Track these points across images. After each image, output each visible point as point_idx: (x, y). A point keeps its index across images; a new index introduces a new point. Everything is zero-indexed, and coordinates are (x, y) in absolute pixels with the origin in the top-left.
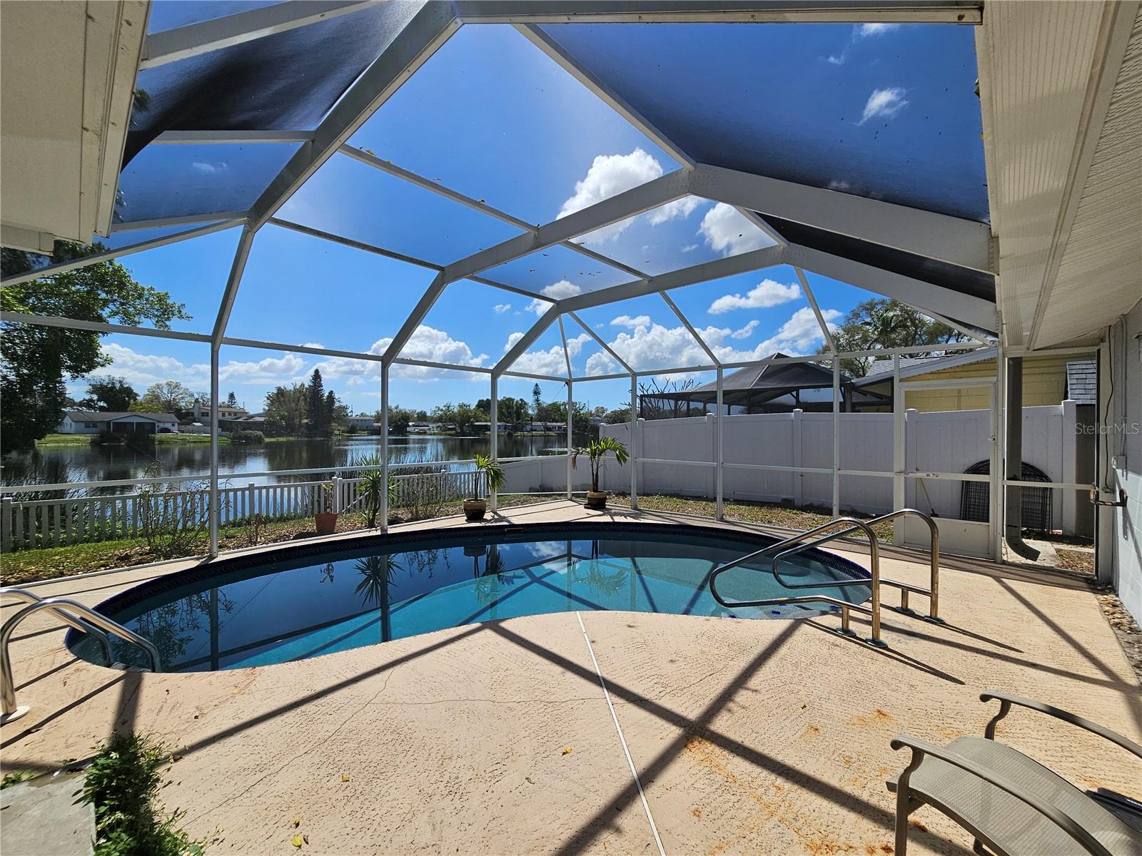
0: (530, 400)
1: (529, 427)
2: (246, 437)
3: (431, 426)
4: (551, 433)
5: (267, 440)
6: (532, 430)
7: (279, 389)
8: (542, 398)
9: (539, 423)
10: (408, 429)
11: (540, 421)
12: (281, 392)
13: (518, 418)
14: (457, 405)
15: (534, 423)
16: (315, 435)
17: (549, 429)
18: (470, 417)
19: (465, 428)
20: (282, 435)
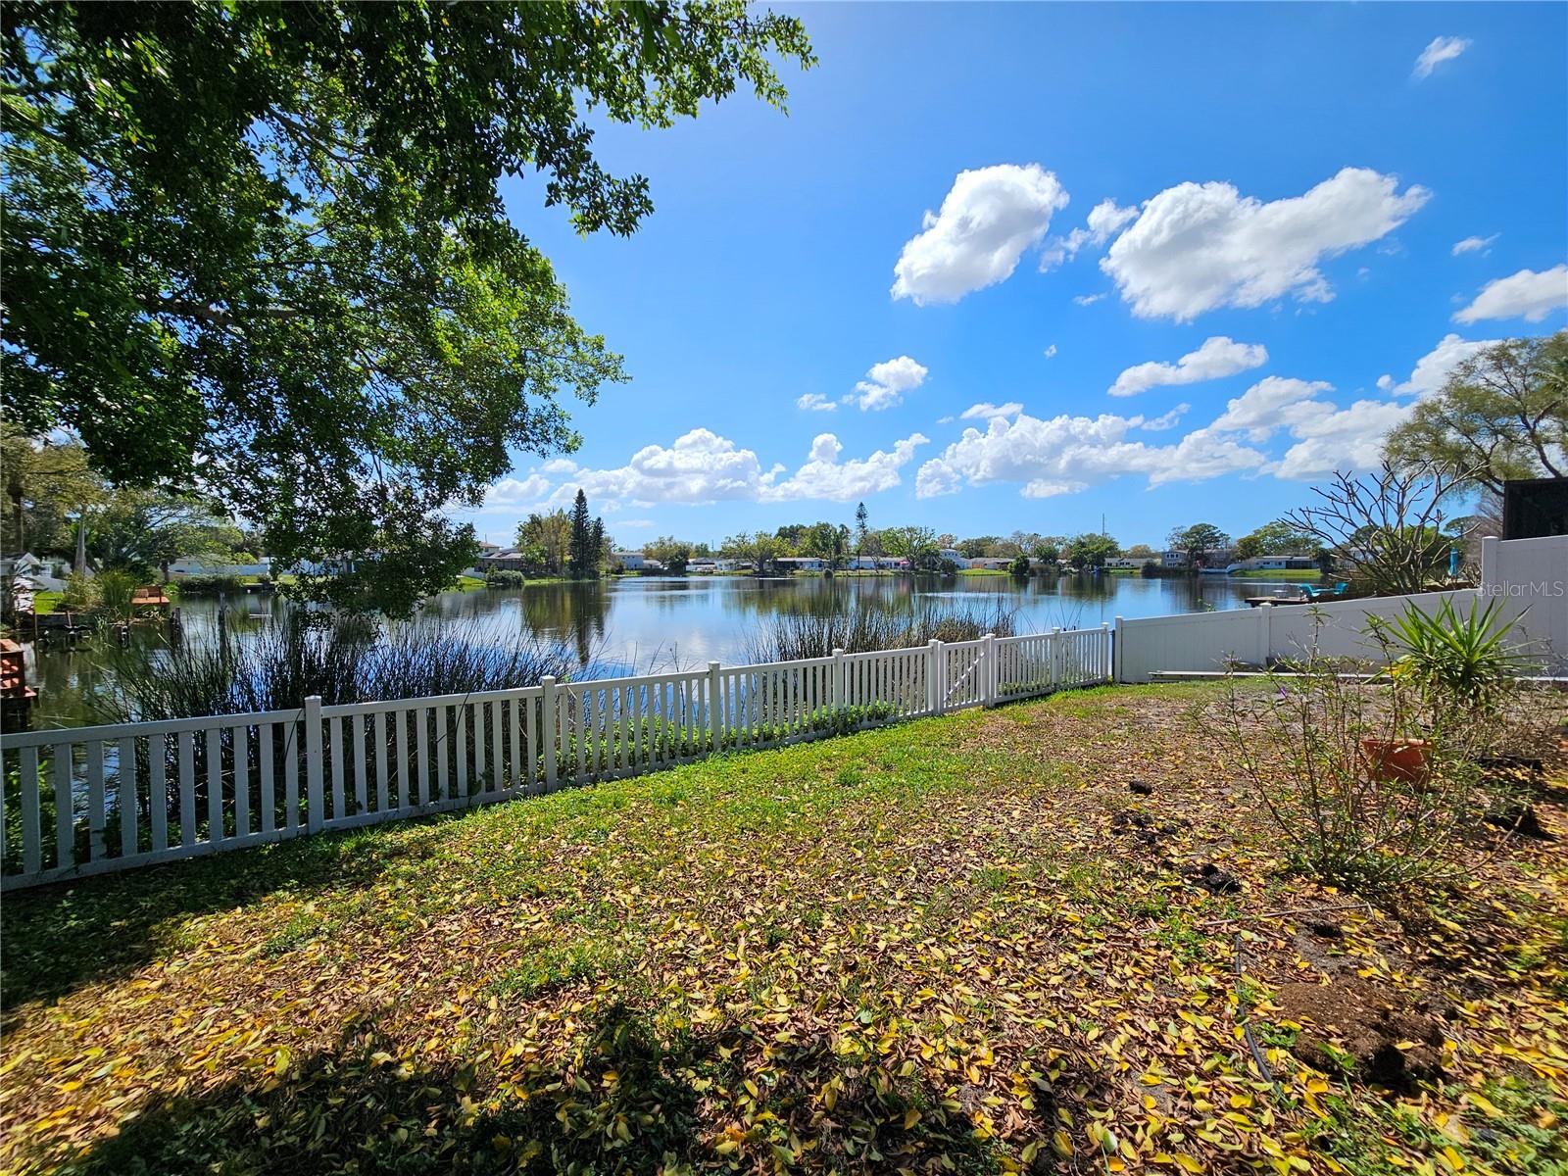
0: (853, 525)
1: (854, 564)
2: (504, 579)
3: (717, 563)
4: (885, 572)
5: (528, 583)
6: (857, 568)
7: (533, 517)
8: (869, 523)
9: (869, 558)
10: (688, 568)
11: (869, 554)
12: (535, 521)
13: (838, 551)
14: (753, 534)
15: (862, 559)
16: (583, 576)
17: (882, 567)
18: (771, 552)
19: (765, 566)
20: (542, 576)
